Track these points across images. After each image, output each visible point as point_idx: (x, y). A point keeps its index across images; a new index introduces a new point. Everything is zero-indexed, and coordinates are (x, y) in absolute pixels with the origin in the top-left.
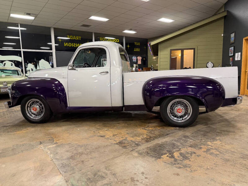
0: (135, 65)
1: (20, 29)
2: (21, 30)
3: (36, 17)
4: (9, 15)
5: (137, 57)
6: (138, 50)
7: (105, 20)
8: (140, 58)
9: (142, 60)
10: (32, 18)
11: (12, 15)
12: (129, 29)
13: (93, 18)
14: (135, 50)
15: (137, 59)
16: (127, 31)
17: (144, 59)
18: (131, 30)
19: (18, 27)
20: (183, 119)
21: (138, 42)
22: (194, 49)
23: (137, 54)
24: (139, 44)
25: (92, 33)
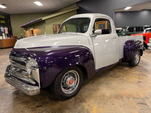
0: (3, 34)
6: (3, 22)
8: (6, 29)
9: (8, 30)
12: (2, 4)
14: (1, 22)
15: (4, 30)
17: (10, 30)
21: (3, 15)
23: (4, 25)
24: (3, 17)
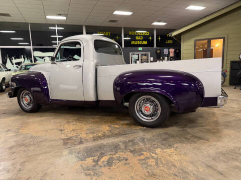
1: (56, 28)
2: (58, 30)
3: (67, 17)
4: (46, 17)
5: (169, 49)
6: (170, 42)
7: (129, 13)
10: (64, 18)
11: (48, 17)
13: (117, 13)
14: (167, 42)
16: (155, 24)
17: (178, 51)
18: (159, 21)
19: (55, 27)
20: (152, 119)
22: (224, 38)
23: (169, 46)
25: (121, 28)
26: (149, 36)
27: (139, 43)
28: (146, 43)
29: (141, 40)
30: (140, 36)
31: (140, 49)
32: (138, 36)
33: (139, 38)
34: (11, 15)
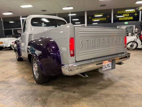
3: (73, 7)
11: (63, 9)
16: (138, 2)
19: (70, 14)
25: (111, 10)
26: (135, 13)
27: (125, 19)
28: (132, 18)
29: (127, 17)
30: (127, 13)
31: (126, 23)
32: (125, 14)
33: (126, 15)
34: (47, 10)
